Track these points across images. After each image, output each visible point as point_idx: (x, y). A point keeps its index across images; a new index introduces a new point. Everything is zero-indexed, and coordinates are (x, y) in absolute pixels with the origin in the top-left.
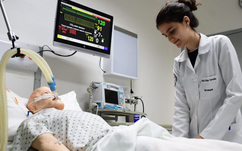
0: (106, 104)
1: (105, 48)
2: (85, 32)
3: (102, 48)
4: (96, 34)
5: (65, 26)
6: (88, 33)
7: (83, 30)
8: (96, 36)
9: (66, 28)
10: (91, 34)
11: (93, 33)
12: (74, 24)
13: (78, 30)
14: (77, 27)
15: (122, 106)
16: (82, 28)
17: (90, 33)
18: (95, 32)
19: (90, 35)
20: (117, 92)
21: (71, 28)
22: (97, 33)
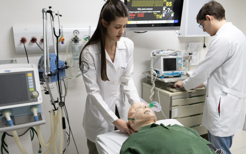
0: (164, 73)
1: (174, 21)
2: (153, 12)
3: (172, 22)
4: (165, 11)
5: (133, 12)
6: (156, 12)
7: (151, 10)
8: (165, 12)
9: (134, 13)
10: (160, 12)
11: (162, 10)
12: (141, 8)
13: (146, 12)
14: (145, 9)
15: (180, 71)
16: (150, 9)
17: (158, 12)
18: (164, 9)
19: (158, 13)
20: (175, 59)
21: (139, 12)
22: (166, 9)
